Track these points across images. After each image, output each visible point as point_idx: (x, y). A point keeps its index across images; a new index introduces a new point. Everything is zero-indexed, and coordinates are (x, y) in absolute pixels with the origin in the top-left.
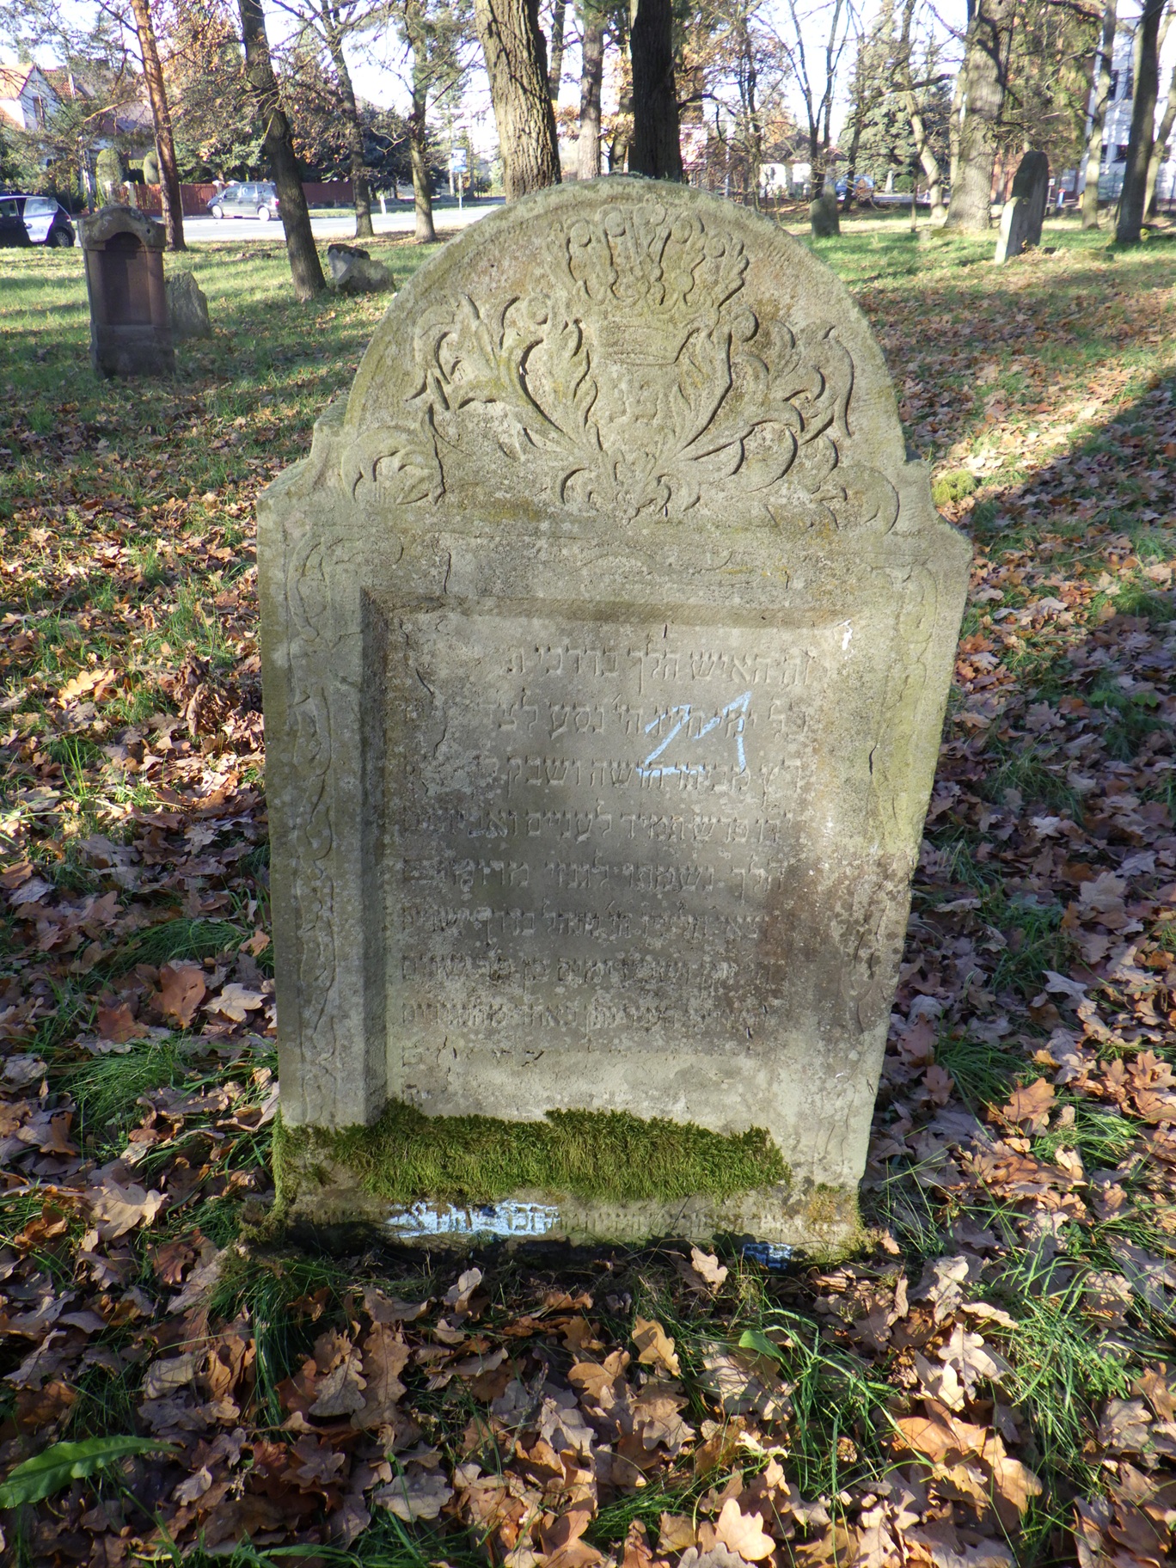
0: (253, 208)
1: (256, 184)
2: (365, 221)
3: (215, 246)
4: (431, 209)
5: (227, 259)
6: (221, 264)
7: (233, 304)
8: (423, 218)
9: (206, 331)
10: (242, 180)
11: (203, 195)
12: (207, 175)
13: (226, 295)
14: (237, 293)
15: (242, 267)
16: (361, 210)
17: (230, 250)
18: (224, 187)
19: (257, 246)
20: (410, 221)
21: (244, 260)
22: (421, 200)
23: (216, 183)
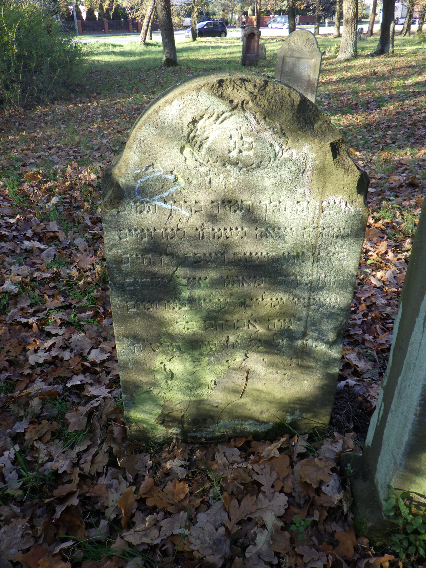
0: (282, 25)
1: (284, 16)
2: (317, 30)
3: (268, 37)
4: (340, 25)
5: (271, 41)
6: (270, 43)
7: (272, 53)
8: (337, 29)
9: (265, 58)
10: (280, 15)
11: (266, 20)
12: (268, 13)
13: (271, 51)
14: (273, 50)
15: (276, 44)
16: (316, 26)
17: (272, 39)
18: (273, 17)
19: (281, 38)
20: (333, 30)
21: (277, 42)
22: (337, 23)
23: (271, 16)
